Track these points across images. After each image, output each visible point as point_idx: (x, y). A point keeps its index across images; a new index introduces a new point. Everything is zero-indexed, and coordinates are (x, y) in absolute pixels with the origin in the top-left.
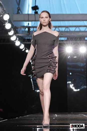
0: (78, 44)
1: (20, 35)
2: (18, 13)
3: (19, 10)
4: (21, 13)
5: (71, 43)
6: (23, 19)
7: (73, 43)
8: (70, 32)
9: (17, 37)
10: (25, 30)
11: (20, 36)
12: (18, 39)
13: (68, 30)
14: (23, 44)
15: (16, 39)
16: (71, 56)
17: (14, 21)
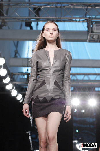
0: (86, 95)
1: (17, 83)
2: (16, 57)
3: (17, 53)
4: (19, 57)
5: (79, 94)
6: (21, 65)
7: (80, 94)
8: (77, 80)
9: (14, 85)
10: (24, 77)
11: (18, 85)
12: (14, 88)
13: (75, 78)
14: (20, 94)
15: (13, 88)
16: (78, 109)
17: (11, 66)
